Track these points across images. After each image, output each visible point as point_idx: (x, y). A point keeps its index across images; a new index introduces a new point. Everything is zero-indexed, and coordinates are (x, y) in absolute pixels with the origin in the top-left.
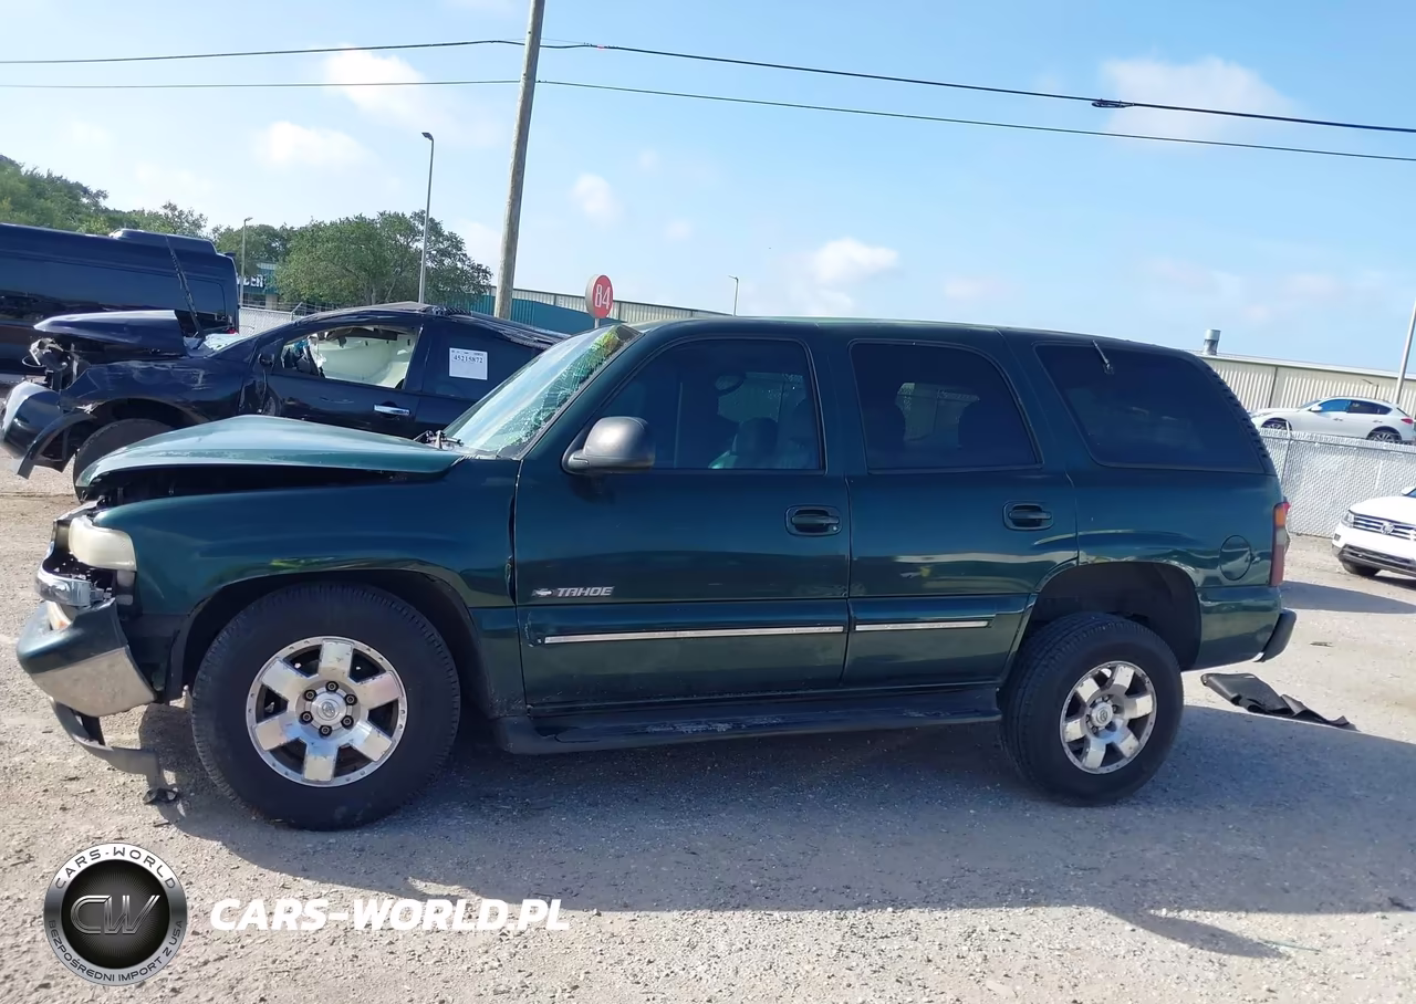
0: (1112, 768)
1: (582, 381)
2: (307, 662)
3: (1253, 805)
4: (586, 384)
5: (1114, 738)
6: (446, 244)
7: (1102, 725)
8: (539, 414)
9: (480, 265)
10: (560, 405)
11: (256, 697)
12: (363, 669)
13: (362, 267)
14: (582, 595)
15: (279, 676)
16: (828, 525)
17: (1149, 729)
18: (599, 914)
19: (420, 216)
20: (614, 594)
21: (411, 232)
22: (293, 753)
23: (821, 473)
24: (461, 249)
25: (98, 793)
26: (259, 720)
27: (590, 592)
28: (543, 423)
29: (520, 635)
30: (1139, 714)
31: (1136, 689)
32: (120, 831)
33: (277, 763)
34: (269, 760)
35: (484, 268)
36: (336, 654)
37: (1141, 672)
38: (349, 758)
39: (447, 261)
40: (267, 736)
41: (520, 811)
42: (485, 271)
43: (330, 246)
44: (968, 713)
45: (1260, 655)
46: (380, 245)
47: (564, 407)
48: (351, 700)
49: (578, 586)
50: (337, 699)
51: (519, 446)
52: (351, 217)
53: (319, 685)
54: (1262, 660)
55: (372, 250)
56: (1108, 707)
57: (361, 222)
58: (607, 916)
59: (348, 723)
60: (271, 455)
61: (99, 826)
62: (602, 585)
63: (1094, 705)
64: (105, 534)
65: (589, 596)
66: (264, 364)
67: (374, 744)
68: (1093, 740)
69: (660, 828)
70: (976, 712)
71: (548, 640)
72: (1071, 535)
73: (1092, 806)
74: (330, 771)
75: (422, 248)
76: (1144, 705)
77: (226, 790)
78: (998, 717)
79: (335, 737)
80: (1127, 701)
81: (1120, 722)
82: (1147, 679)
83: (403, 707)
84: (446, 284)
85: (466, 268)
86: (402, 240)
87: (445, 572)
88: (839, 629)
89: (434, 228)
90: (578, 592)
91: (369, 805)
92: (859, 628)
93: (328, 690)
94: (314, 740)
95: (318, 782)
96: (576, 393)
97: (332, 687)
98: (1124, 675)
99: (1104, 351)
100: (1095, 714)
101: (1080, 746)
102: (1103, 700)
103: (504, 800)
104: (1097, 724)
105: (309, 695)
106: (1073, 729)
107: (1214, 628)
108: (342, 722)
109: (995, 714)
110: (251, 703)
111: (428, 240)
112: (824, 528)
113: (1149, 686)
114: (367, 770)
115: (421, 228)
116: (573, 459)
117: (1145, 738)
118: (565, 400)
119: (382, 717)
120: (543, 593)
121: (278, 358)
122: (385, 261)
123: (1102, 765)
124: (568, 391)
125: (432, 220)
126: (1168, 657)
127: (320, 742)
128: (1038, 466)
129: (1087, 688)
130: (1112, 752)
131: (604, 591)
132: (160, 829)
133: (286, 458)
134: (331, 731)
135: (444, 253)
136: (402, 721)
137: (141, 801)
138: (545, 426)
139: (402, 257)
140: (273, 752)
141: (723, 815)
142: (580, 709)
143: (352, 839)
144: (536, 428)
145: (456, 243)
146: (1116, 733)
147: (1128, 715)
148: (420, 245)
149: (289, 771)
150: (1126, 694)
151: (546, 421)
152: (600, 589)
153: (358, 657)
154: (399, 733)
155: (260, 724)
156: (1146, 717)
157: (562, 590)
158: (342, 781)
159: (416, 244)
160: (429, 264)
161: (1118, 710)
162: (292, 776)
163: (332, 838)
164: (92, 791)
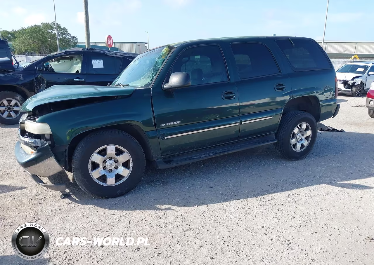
0: (302, 150)
1: (162, 63)
2: (103, 153)
3: (334, 154)
4: (164, 63)
5: (302, 142)
6: (63, 31)
7: (299, 139)
8: (152, 74)
9: (74, 36)
10: (158, 71)
11: (90, 164)
12: (119, 152)
13: (39, 40)
14: (173, 124)
15: (96, 158)
16: (233, 96)
17: (310, 139)
18: (198, 207)
19: (53, 23)
20: (181, 123)
21: (52, 28)
22: (103, 178)
23: (229, 82)
24: (67, 32)
25: (47, 198)
26: (92, 171)
27: (175, 123)
28: (154, 77)
29: (158, 137)
30: (308, 135)
31: (307, 129)
32: (59, 207)
33: (99, 182)
34: (97, 181)
35: (75, 37)
36: (111, 149)
37: (308, 124)
38: (118, 177)
39: (64, 36)
40: (95, 175)
41: (162, 184)
42: (75, 38)
43: (28, 34)
44: (269, 141)
45: (333, 116)
46: (43, 33)
47: (159, 71)
48: (116, 161)
49: (172, 122)
50: (112, 162)
51: (149, 84)
52: (33, 25)
53: (107, 159)
54: (333, 117)
55: (41, 35)
56: (300, 134)
57: (36, 26)
58: (200, 207)
59: (116, 168)
60: (82, 95)
61: (53, 207)
62: (178, 121)
63: (297, 135)
64: (40, 125)
65: (175, 124)
66: (39, 70)
67: (125, 172)
68: (298, 144)
69: (199, 182)
70: (271, 141)
71: (166, 138)
72: (290, 91)
73: (298, 160)
74: (114, 181)
75: (56, 32)
76: (309, 133)
77: (86, 191)
78: (277, 141)
79: (114, 172)
80: (305, 132)
81: (303, 138)
82: (309, 126)
83: (131, 161)
84: (65, 43)
85: (70, 37)
86: (49, 31)
87: (137, 122)
88: (238, 124)
89: (58, 26)
90: (172, 123)
91: (126, 189)
92: (243, 123)
93: (109, 160)
94: (108, 174)
95: (111, 185)
96: (161, 67)
97: (110, 158)
98: (304, 126)
99: (291, 40)
100: (298, 137)
101: (295, 146)
102: (299, 133)
103: (156, 181)
104: (298, 139)
105: (105, 162)
106: (293, 141)
107: (323, 111)
108: (115, 168)
109: (275, 140)
110: (90, 166)
111: (57, 30)
112: (232, 97)
113: (310, 128)
114: (124, 180)
115: (54, 26)
116: (166, 86)
117: (309, 141)
118: (159, 69)
119: (126, 165)
120: (163, 125)
121: (43, 68)
122: (46, 38)
123: (300, 150)
124: (159, 66)
125: (57, 24)
126: (314, 120)
127: (110, 174)
128: (280, 73)
129: (296, 130)
130: (302, 146)
131: (178, 122)
132: (70, 205)
133: (87, 96)
134: (112, 170)
135: (62, 33)
136: (131, 165)
137: (60, 198)
138: (155, 77)
139: (50, 36)
140: (97, 179)
141: (213, 177)
142: (175, 155)
143: (123, 198)
144: (153, 78)
145: (66, 31)
146: (303, 141)
147: (305, 136)
148: (55, 32)
149: (103, 183)
150: (305, 130)
151: (155, 75)
152: (177, 122)
153: (117, 149)
154: (131, 168)
155: (93, 172)
156: (309, 136)
157: (168, 124)
158: (118, 183)
159: (54, 31)
160: (59, 37)
161: (303, 135)
162: (104, 184)
163: (118, 199)
164: (45, 197)
